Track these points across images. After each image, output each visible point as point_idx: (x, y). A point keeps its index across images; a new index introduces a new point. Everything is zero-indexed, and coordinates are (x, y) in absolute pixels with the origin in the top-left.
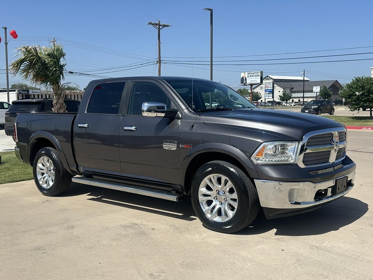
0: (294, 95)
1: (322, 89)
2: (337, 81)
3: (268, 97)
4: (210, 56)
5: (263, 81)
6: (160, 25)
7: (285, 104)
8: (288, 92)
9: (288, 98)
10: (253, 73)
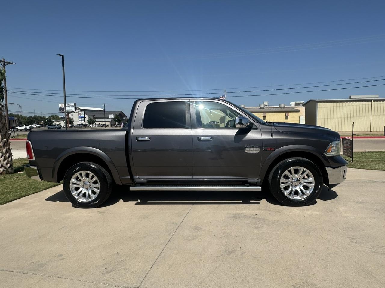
0: (97, 120)
1: (115, 116)
2: (122, 112)
3: (81, 121)
4: (63, 89)
5: (77, 110)
6: (4, 62)
7: (92, 126)
8: (92, 118)
9: (93, 122)
10: (69, 104)
